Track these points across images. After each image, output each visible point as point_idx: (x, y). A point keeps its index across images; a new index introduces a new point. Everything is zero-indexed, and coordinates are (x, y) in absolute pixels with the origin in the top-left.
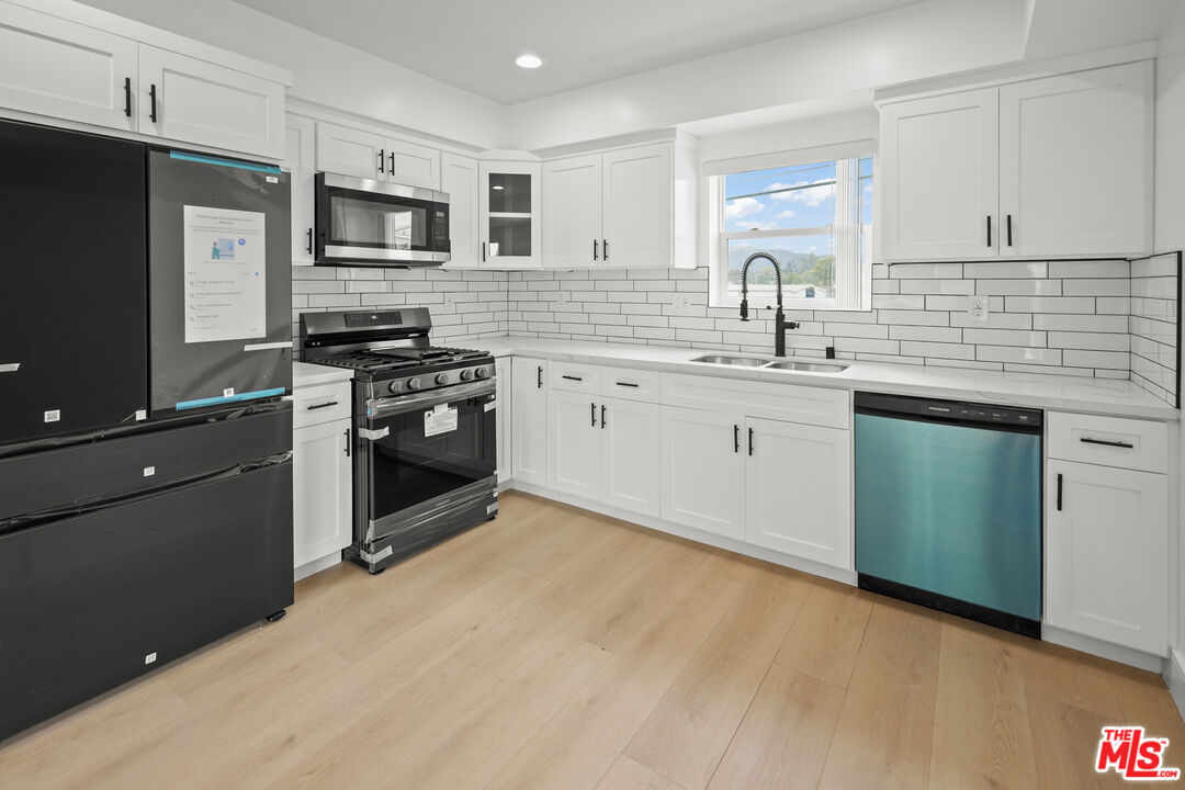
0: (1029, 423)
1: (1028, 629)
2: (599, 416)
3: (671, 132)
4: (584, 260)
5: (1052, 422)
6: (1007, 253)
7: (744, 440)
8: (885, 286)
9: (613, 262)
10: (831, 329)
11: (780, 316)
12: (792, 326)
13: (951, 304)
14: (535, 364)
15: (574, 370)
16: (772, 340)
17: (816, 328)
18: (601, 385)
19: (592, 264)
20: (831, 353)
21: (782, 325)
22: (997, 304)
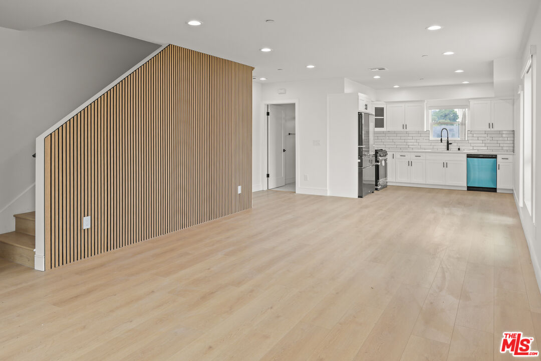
0: (495, 157)
1: (494, 190)
2: (410, 164)
3: (424, 101)
4: (400, 129)
5: (498, 156)
6: (492, 129)
7: (445, 165)
8: (470, 135)
9: (407, 130)
10: (459, 145)
11: (448, 142)
12: (451, 144)
13: (483, 139)
14: (392, 153)
15: (403, 154)
16: (446, 147)
17: (456, 144)
18: (410, 157)
19: (402, 130)
20: (459, 149)
21: (448, 144)
22: (491, 139)
